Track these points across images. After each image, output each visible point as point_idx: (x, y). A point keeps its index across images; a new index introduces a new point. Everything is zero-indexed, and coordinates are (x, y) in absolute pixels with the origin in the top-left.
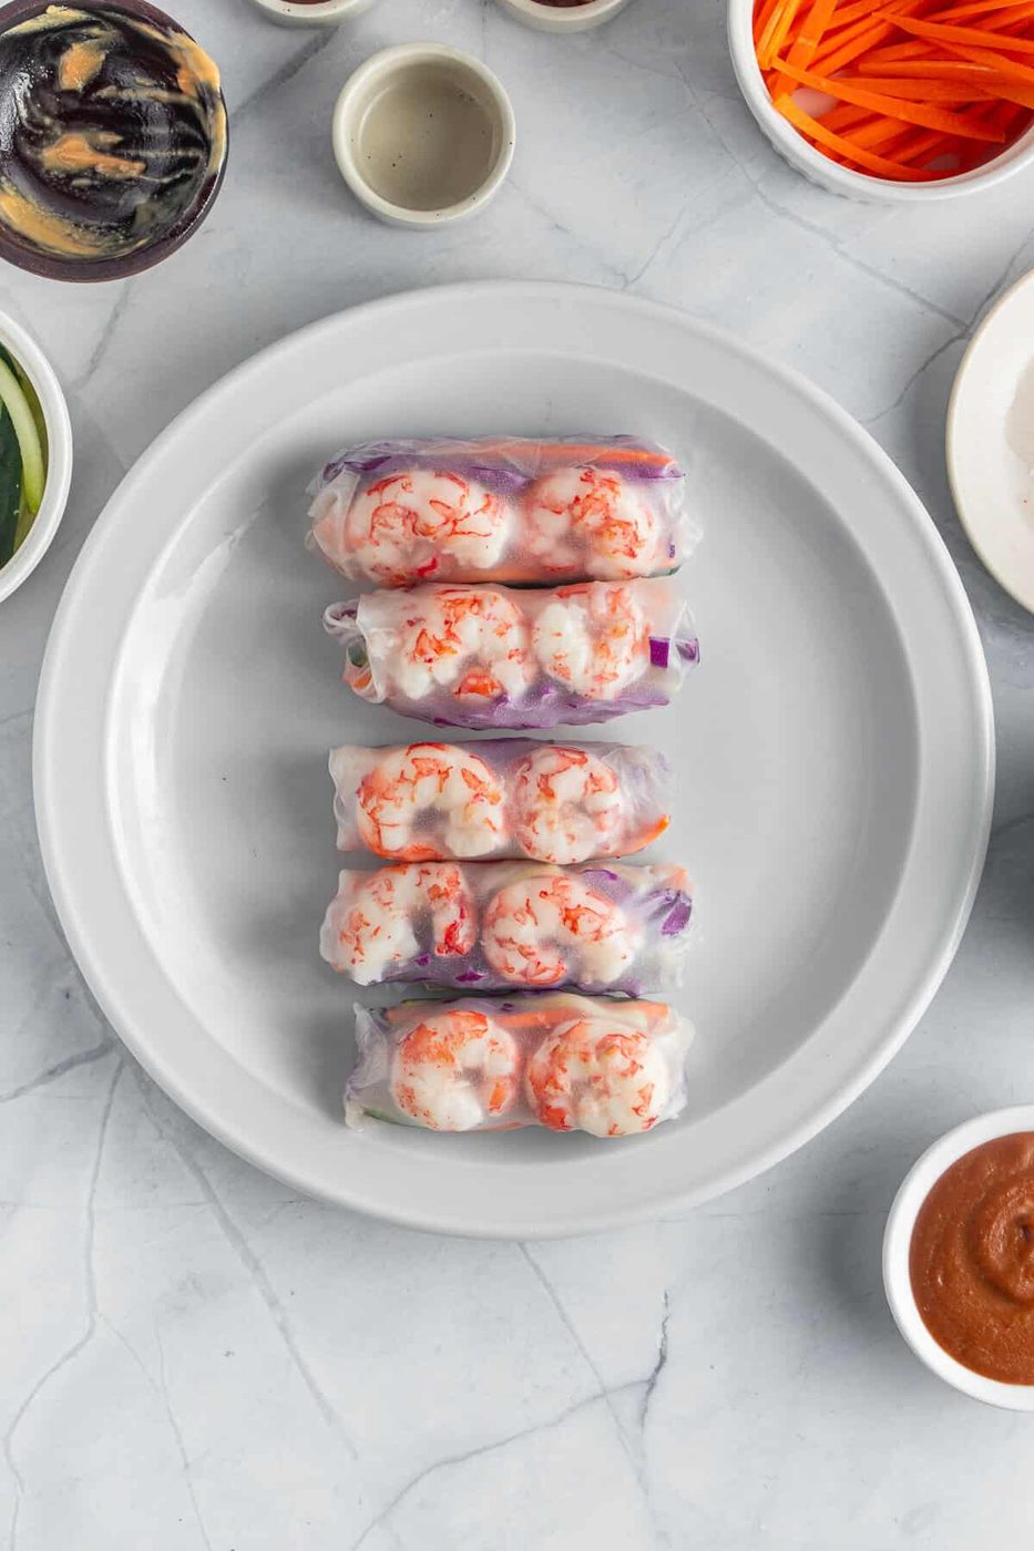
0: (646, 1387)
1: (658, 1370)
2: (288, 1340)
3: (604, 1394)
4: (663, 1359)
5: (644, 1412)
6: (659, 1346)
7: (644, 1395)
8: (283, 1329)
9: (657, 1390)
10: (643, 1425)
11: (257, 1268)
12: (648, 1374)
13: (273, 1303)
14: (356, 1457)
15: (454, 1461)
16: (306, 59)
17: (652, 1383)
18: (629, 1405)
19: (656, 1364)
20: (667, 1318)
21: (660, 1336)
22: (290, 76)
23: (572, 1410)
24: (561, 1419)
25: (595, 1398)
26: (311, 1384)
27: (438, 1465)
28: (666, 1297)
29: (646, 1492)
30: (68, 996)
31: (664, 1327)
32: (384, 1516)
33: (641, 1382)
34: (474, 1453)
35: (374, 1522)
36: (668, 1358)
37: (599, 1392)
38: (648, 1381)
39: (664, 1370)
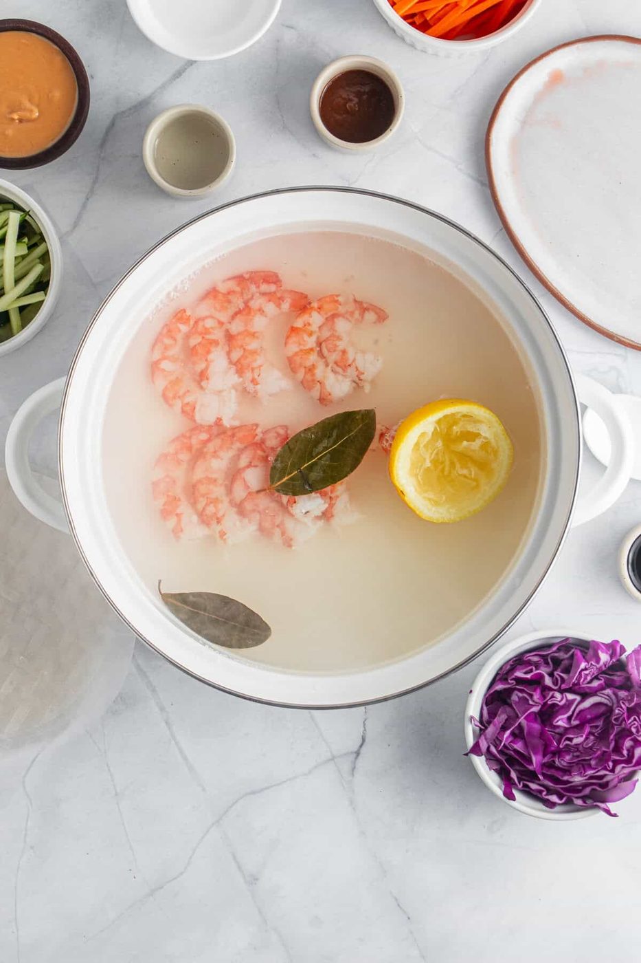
0: (355, 755)
1: (361, 746)
2: (170, 729)
3: (333, 758)
4: (364, 740)
5: (354, 769)
6: (362, 734)
7: (353, 759)
8: (167, 722)
9: (360, 757)
10: (353, 775)
11: (154, 691)
12: (355, 748)
13: (162, 709)
14: (204, 790)
15: (253, 793)
16: (186, 69)
17: (358, 753)
18: (346, 766)
19: (360, 744)
20: (365, 720)
21: (362, 729)
22: (178, 77)
23: (316, 767)
24: (310, 772)
25: (328, 760)
26: (181, 751)
27: (247, 794)
29: (354, 809)
31: (364, 724)
32: (218, 821)
33: (352, 753)
34: (267, 788)
35: (213, 824)
36: (367, 740)
37: (330, 757)
38: (355, 752)
39: (364, 747)
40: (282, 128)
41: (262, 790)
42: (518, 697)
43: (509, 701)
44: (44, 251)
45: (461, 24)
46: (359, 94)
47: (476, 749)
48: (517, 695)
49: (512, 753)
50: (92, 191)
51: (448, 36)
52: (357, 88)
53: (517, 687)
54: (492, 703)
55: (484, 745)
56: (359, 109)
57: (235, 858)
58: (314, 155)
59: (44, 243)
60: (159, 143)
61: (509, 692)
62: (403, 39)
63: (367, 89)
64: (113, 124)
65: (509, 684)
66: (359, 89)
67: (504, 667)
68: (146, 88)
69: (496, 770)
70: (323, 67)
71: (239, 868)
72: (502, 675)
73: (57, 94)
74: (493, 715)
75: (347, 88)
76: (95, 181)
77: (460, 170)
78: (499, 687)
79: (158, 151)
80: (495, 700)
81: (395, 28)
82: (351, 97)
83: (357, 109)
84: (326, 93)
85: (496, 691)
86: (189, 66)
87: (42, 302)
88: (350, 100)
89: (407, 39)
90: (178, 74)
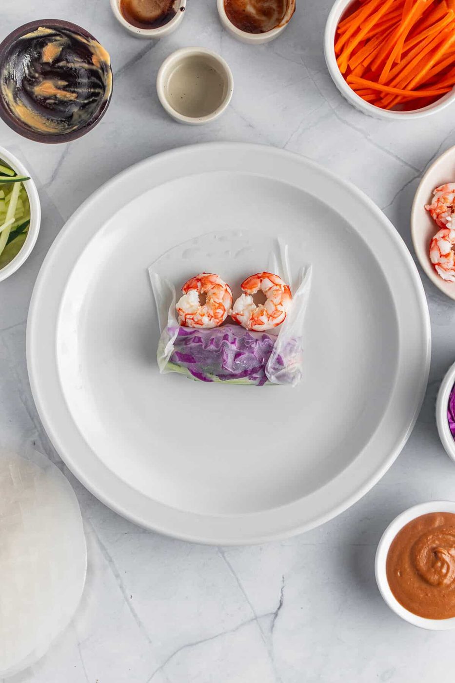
0: (274, 616)
1: (279, 609)
2: (123, 592)
3: (256, 618)
4: (281, 604)
5: (272, 627)
6: (280, 599)
7: (273, 619)
8: (121, 587)
9: (278, 617)
10: (272, 632)
11: (111, 561)
12: (274, 611)
13: (117, 576)
15: (191, 645)
17: (276, 614)
18: (267, 622)
19: (278, 607)
20: (283, 587)
21: (280, 595)
22: (139, 59)
23: (242, 625)
24: (237, 629)
25: (252, 620)
26: (132, 610)
27: (185, 647)
28: (283, 578)
29: (273, 660)
30: (34, 444)
31: (282, 591)
32: (162, 667)
33: (271, 614)
34: (201, 642)
35: (157, 671)
36: (284, 605)
37: (254, 618)
38: (274, 614)
39: (281, 609)
41: (197, 643)
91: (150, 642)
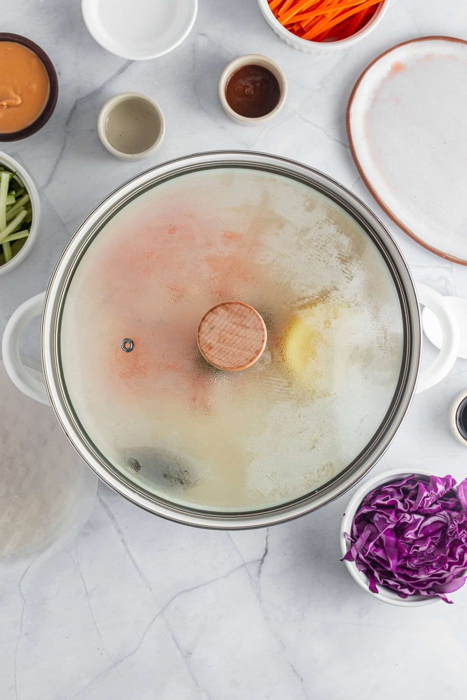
0: (260, 562)
1: (265, 555)
2: (125, 545)
3: (244, 565)
4: (266, 551)
5: (260, 572)
6: (265, 547)
7: (259, 565)
8: (123, 541)
9: (264, 565)
10: (259, 577)
11: (113, 518)
12: (261, 557)
13: (119, 531)
15: (187, 591)
16: (127, 66)
17: (262, 561)
18: (254, 569)
19: (263, 554)
20: (267, 537)
21: (265, 543)
22: (121, 73)
23: (232, 571)
24: (228, 575)
25: (242, 566)
26: (134, 562)
27: (182, 592)
29: (261, 601)
31: (267, 539)
32: (162, 612)
33: (259, 560)
34: (197, 588)
35: (157, 615)
36: (269, 551)
37: (243, 564)
38: (261, 560)
39: (267, 556)
40: (198, 108)
41: (192, 589)
42: (379, 518)
43: (371, 520)
44: (27, 200)
45: (326, 31)
46: (253, 83)
47: (349, 557)
48: (378, 516)
49: (375, 558)
50: (61, 157)
51: (318, 39)
52: (252, 78)
53: (378, 510)
54: (359, 522)
55: (354, 554)
56: (254, 93)
57: (174, 638)
58: (222, 127)
59: (27, 195)
60: (109, 120)
61: (372, 514)
62: (285, 42)
63: (259, 78)
64: (75, 107)
65: (372, 508)
66: (254, 78)
67: (368, 496)
68: (99, 81)
69: (363, 571)
70: (227, 63)
71: (178, 646)
72: (366, 502)
73: (34, 87)
74: (360, 531)
75: (245, 79)
76: (64, 148)
77: (329, 136)
78: (365, 511)
79: (109, 126)
80: (362, 520)
81: (280, 34)
82: (248, 84)
83: (253, 93)
84: (229, 82)
85: (363, 514)
86: (130, 65)
87: (26, 238)
88: (248, 87)
89: (288, 42)
90: (122, 70)
91: (151, 589)
